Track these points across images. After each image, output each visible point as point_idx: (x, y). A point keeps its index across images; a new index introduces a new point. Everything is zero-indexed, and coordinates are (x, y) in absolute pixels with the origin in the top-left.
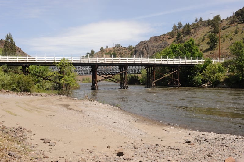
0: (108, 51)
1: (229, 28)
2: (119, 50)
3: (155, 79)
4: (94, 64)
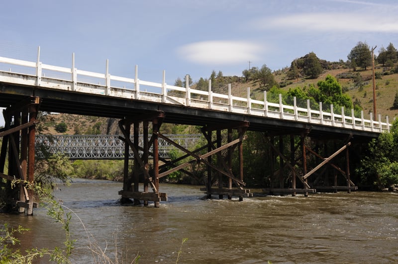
1: (290, 85)
2: (71, 119)
3: (306, 170)
4: (150, 108)
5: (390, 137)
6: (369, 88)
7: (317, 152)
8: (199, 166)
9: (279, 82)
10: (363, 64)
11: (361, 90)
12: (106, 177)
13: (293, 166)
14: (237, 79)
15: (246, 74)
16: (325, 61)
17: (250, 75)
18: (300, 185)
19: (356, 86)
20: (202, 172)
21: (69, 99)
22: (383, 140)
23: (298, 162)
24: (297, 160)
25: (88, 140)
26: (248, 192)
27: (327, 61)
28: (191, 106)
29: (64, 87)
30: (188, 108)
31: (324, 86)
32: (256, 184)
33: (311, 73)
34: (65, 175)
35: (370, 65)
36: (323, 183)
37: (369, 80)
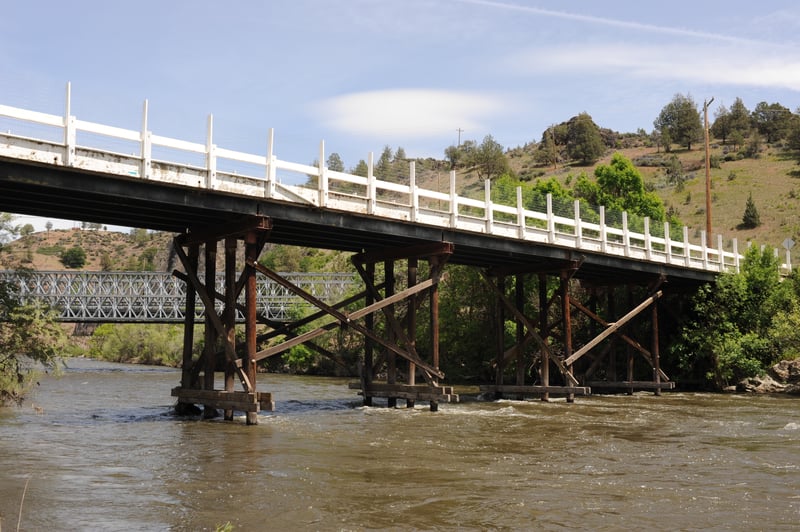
0: (52, 243)
1: (540, 178)
2: (95, 241)
3: (570, 347)
4: (240, 209)
5: (739, 281)
6: (696, 184)
7: (593, 310)
8: (351, 338)
9: (518, 171)
10: (685, 139)
11: (680, 189)
12: (161, 360)
13: (544, 338)
14: (432, 163)
15: (453, 154)
16: (611, 132)
17: (460, 156)
18: (558, 379)
19: (670, 181)
20: (357, 351)
21: (57, 184)
22: (726, 287)
23: (554, 331)
24: (553, 327)
25: (124, 284)
26: (448, 391)
27: (614, 131)
28: (329, 207)
29: (45, 157)
30: (323, 211)
31: (608, 176)
32: (468, 377)
33: (582, 153)
34: (51, 352)
35: (696, 141)
36: (604, 376)
37: (696, 169)
